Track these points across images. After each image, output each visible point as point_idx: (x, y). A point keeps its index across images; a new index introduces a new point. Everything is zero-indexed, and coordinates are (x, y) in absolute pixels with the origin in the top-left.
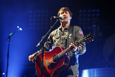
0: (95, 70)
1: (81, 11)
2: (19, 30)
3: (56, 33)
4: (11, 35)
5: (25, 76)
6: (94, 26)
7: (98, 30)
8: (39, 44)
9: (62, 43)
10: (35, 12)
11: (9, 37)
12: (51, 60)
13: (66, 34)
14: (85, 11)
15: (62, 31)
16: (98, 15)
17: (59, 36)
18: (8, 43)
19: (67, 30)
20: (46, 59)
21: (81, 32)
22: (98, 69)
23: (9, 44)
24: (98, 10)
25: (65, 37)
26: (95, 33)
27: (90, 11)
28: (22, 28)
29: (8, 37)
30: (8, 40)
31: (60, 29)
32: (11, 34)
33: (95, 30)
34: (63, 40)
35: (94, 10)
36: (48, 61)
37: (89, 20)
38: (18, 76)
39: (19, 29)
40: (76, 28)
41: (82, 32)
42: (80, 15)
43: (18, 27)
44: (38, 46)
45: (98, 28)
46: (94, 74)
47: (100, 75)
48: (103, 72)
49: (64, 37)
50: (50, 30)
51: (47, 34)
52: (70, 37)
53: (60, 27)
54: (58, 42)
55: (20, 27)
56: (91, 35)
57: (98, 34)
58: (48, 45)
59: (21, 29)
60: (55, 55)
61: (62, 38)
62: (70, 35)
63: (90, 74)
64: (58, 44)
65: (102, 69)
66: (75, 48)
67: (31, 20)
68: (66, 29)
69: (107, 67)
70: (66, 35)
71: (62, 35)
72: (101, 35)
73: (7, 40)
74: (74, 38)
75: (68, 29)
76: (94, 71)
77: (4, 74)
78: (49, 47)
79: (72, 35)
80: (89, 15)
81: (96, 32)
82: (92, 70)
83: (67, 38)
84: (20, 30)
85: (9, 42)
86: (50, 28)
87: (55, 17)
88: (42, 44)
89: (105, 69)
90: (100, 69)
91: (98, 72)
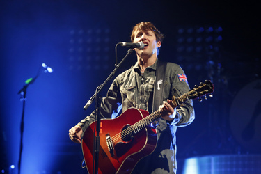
0: (213, 158)
1: (181, 31)
2: (45, 71)
3: (128, 79)
4: (29, 83)
5: (59, 173)
6: (211, 62)
7: (219, 71)
8: (89, 103)
9: (141, 101)
10: (81, 32)
11: (25, 88)
12: (117, 138)
13: (151, 80)
14: (190, 31)
15: (140, 74)
16: (219, 38)
17: (134, 85)
18: (22, 100)
19: (153, 72)
20: (107, 135)
21: (183, 77)
22: (218, 157)
23: (24, 101)
24: (220, 29)
25: (147, 88)
26: (212, 78)
27: (200, 30)
28: (52, 68)
29: (22, 87)
30: (22, 93)
31: (136, 70)
32: (28, 81)
33: (213, 72)
34: (142, 93)
35: (211, 29)
36: (110, 140)
37: (198, 49)
38: (44, 172)
39: (46, 69)
40: (172, 67)
41: (185, 76)
42: (181, 40)
43: (44, 65)
44: (89, 106)
45: (219, 68)
46: (210, 167)
47: (223, 170)
48: (229, 163)
49: (145, 86)
50: (113, 72)
51: (108, 81)
52: (159, 88)
53: (136, 66)
54: (133, 97)
55: (48, 66)
56: (209, 85)
57: (219, 80)
58: (109, 104)
59: (50, 70)
60: (127, 127)
61: (140, 90)
62: (159, 83)
63: (201, 167)
64: (132, 103)
65: (229, 156)
66: (172, 113)
67: (71, 50)
68: (149, 70)
69: (239, 152)
70: (150, 82)
71: (142, 82)
72: (226, 82)
73: (19, 93)
74: (168, 88)
75: (154, 70)
76: (210, 161)
77: (13, 167)
78: (111, 108)
79: (163, 82)
80: (199, 40)
81: (214, 76)
82: (205, 159)
83: (153, 89)
84: (48, 72)
85: (24, 97)
86: (115, 67)
87: (124, 44)
88: (97, 102)
89: (235, 156)
90: (223, 156)
91: (218, 163)
